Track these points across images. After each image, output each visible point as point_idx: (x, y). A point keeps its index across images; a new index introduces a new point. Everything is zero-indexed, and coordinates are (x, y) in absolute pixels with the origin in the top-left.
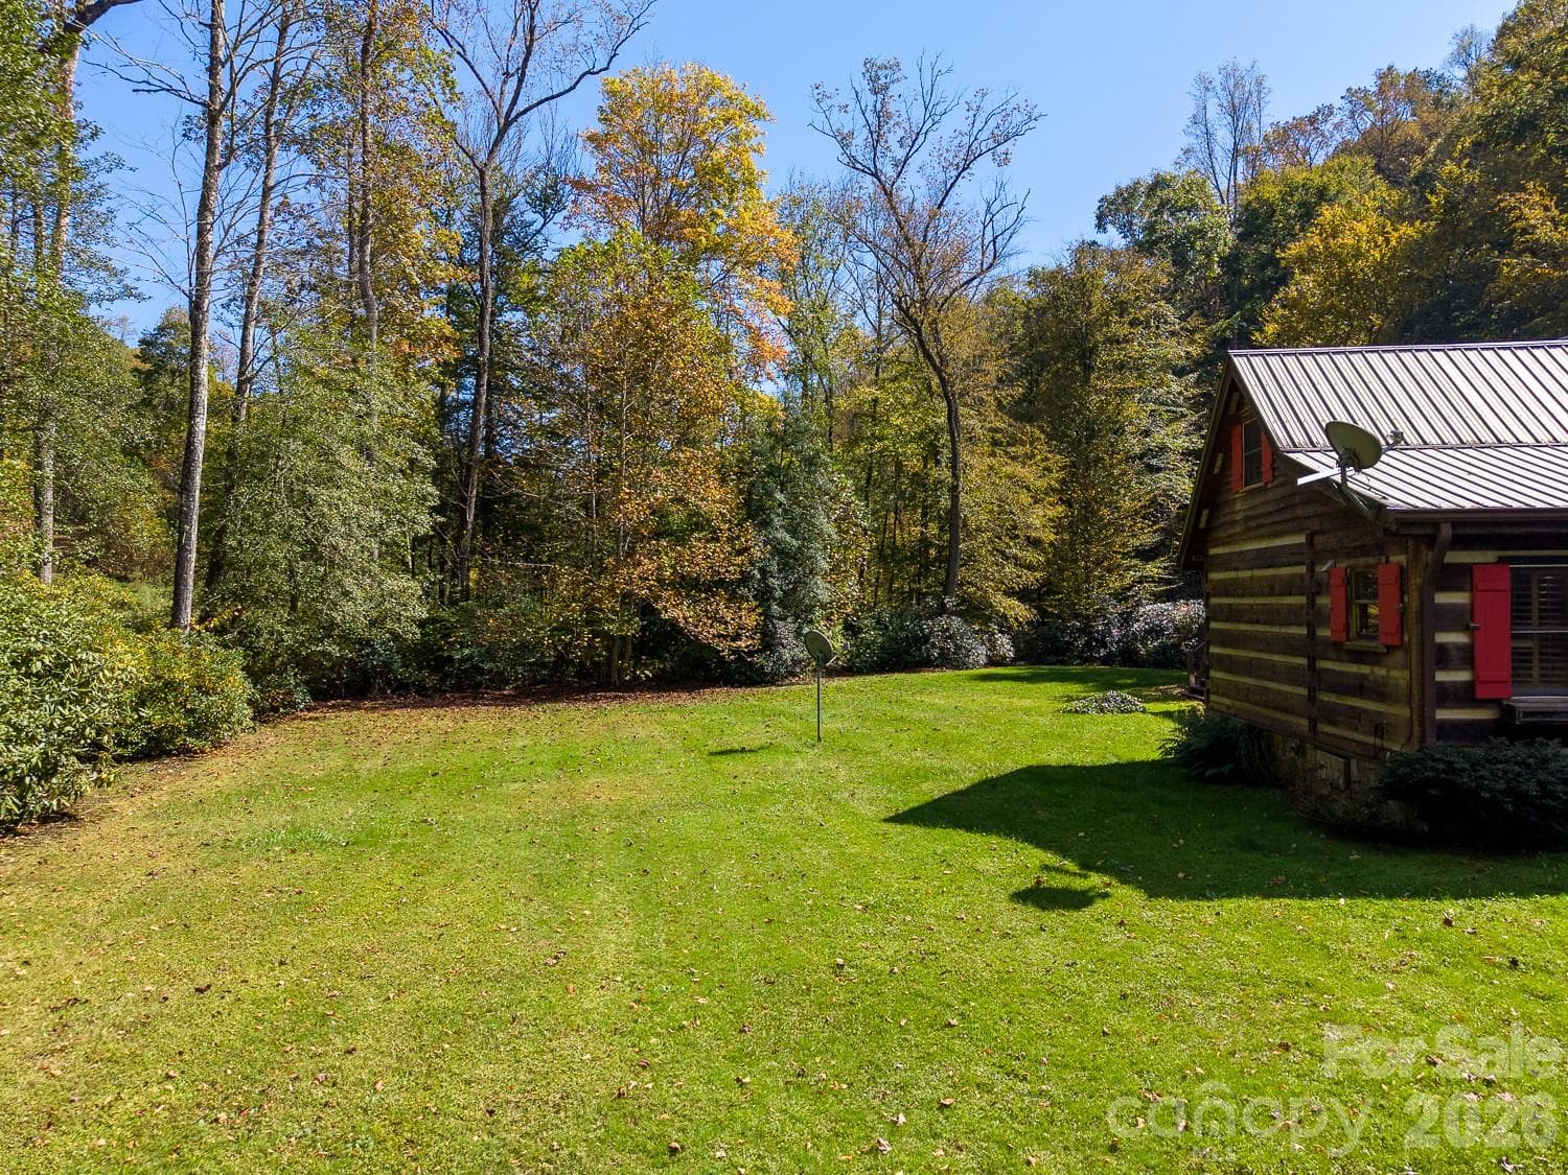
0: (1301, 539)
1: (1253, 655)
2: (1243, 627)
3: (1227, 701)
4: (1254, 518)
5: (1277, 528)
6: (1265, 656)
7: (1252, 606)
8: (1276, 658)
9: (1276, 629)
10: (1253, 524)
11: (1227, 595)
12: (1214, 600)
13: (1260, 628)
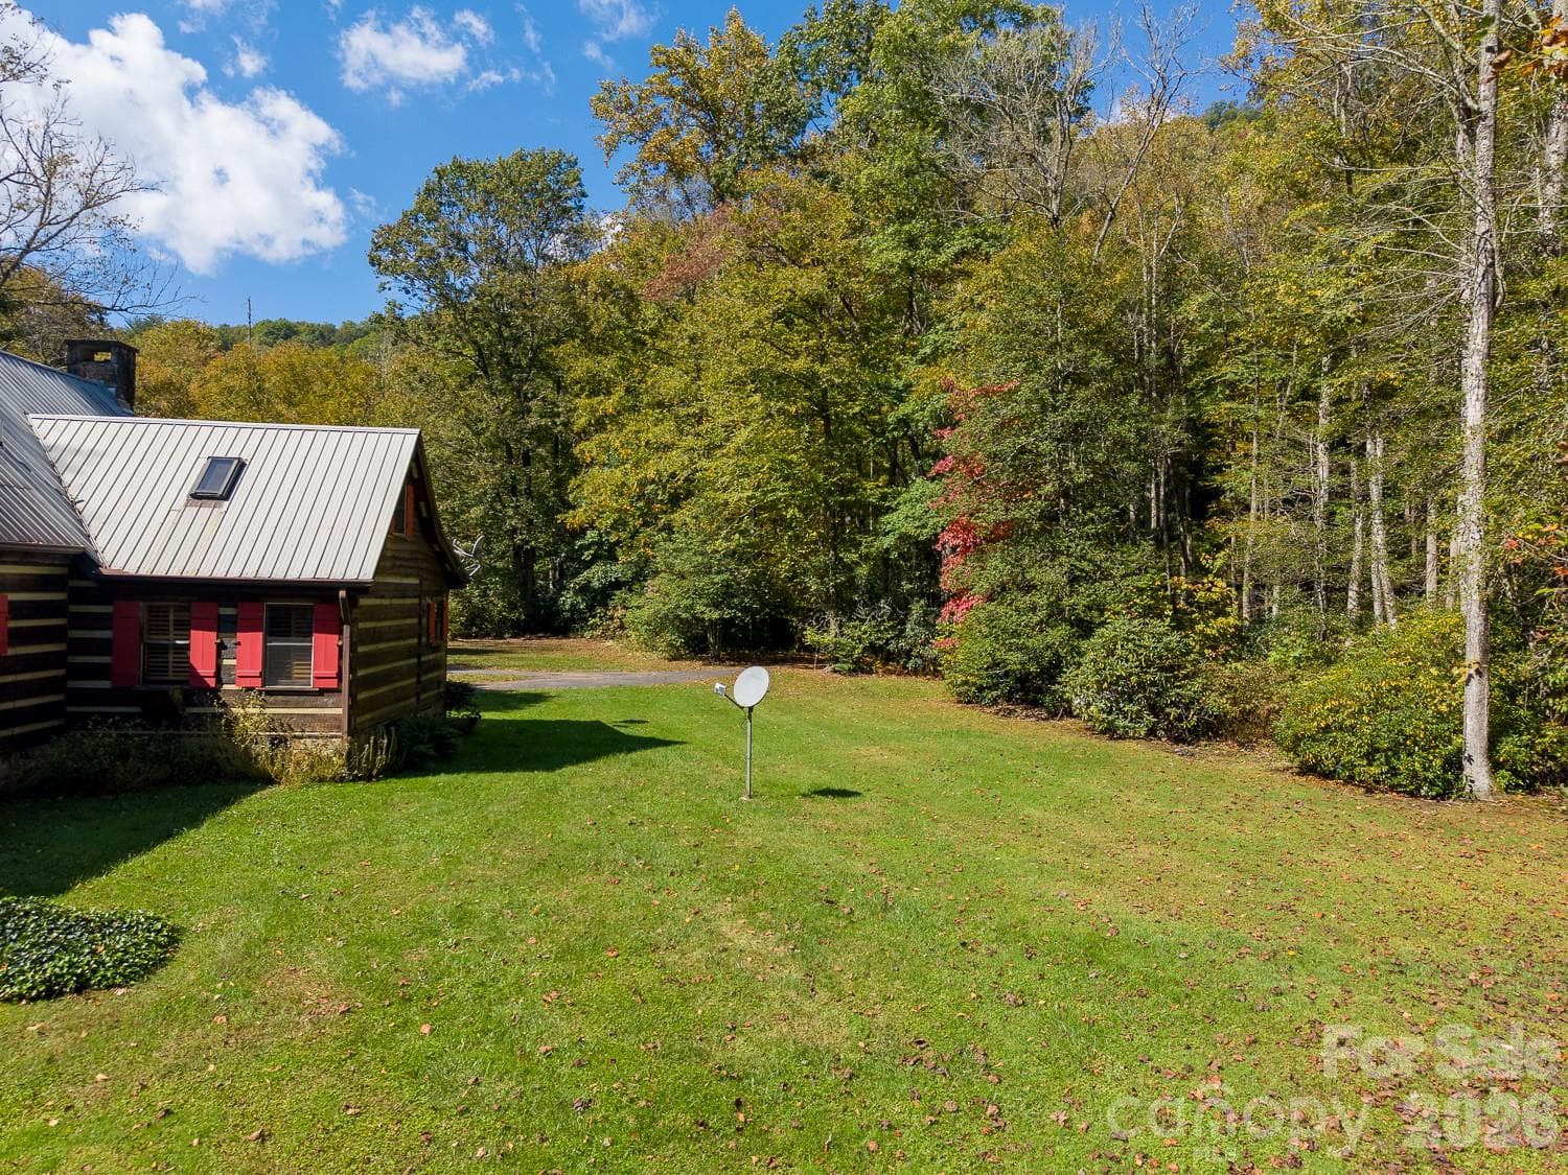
0: (416, 581)
1: (388, 666)
2: (382, 646)
3: (368, 716)
4: (399, 559)
5: (409, 571)
6: (395, 665)
7: (390, 627)
8: (401, 663)
9: (402, 643)
10: (398, 563)
11: (372, 619)
12: (361, 625)
13: (392, 644)
